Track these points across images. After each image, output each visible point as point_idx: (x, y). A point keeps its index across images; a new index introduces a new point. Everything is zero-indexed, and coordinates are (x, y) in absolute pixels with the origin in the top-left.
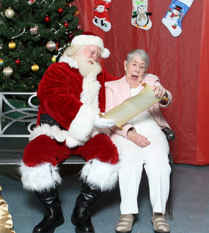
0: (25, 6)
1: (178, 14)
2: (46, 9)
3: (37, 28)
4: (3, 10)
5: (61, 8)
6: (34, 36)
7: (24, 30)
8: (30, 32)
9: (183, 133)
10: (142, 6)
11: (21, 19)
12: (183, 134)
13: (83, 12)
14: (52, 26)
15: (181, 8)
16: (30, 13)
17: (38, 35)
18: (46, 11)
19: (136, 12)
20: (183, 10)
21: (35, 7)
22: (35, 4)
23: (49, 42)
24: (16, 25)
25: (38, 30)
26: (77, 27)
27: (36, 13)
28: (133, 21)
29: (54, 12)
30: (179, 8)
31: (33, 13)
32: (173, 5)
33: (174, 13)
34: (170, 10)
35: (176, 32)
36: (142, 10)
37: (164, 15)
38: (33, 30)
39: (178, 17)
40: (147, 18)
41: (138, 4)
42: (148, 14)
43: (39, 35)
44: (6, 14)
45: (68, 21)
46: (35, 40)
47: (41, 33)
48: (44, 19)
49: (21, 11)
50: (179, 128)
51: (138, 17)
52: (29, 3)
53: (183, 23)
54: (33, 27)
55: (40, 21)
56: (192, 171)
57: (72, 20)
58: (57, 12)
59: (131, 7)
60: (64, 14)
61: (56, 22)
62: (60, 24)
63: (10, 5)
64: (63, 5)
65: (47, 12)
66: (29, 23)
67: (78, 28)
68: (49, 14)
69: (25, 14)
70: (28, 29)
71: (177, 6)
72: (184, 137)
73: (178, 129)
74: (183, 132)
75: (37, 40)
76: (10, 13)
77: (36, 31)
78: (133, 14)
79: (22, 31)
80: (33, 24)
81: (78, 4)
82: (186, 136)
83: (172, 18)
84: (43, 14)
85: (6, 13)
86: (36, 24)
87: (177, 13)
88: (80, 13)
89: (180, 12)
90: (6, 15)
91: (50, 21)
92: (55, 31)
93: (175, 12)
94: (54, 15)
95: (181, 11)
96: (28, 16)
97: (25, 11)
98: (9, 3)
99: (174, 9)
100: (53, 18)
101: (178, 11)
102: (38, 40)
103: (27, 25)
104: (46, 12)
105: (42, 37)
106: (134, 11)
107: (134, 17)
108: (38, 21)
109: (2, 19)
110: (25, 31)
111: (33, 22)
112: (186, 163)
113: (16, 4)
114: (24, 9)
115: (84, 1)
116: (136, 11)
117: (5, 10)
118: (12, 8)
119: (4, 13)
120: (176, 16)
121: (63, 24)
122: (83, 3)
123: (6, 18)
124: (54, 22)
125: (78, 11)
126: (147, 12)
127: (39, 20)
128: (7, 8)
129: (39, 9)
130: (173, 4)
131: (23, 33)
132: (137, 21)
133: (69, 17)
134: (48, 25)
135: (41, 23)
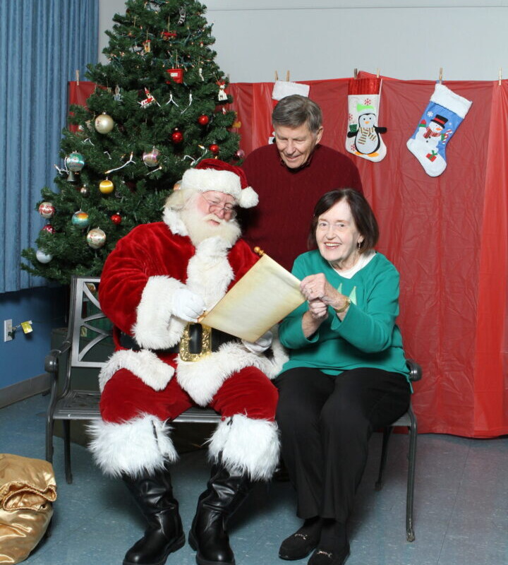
0: (135, 111)
1: (438, 132)
2: (176, 116)
3: (157, 153)
4: (92, 118)
5: (205, 115)
6: (151, 169)
7: (131, 156)
8: (143, 161)
9: (446, 371)
10: (367, 114)
11: (125, 134)
12: (447, 373)
13: (250, 123)
14: (186, 150)
15: (446, 120)
16: (143, 124)
17: (158, 167)
18: (176, 121)
19: (355, 126)
20: (449, 124)
21: (154, 113)
22: (154, 106)
23: (178, 182)
24: (116, 148)
25: (158, 158)
26: (236, 153)
27: (156, 125)
28: (349, 142)
29: (192, 122)
30: (441, 120)
31: (150, 124)
32: (430, 114)
33: (432, 129)
34: (424, 124)
35: (436, 168)
36: (367, 123)
37: (412, 133)
38: (149, 158)
39: (439, 138)
40: (377, 138)
41: (358, 111)
42: (378, 130)
43: (161, 168)
44: (96, 124)
45: (219, 142)
46: (152, 177)
47: (164, 164)
48: (171, 136)
49: (125, 120)
50: (438, 361)
51: (359, 135)
52: (142, 103)
53: (449, 149)
54: (150, 151)
55: (163, 140)
56: (464, 448)
57: (225, 140)
58: (197, 123)
59: (346, 116)
60: (212, 128)
61: (195, 142)
62: (203, 148)
63: (104, 107)
64: (209, 110)
65: (177, 123)
66: (141, 144)
67: (239, 154)
68: (182, 127)
69: (135, 126)
70: (139, 154)
71: (438, 116)
72: (448, 380)
73: (436, 363)
74: (446, 368)
75: (155, 177)
76: (104, 123)
77: (153, 159)
78: (349, 130)
79: (127, 159)
80: (150, 145)
81: (241, 108)
82: (451, 378)
83: (428, 139)
84: (168, 127)
85: (96, 122)
86: (155, 145)
87: (438, 129)
88: (242, 125)
89: (444, 127)
90: (97, 128)
91: (183, 140)
92: (193, 161)
93: (434, 127)
94: (191, 128)
95: (446, 125)
96: (139, 129)
97: (133, 120)
98: (104, 105)
99: (432, 120)
100: (188, 134)
101: (438, 126)
102: (158, 177)
103: (137, 147)
104: (174, 124)
105: (166, 170)
106: (351, 123)
107: (351, 135)
108: (159, 140)
109: (90, 134)
110: (133, 160)
111: (150, 143)
112: (451, 433)
113: (117, 106)
114: (133, 115)
115: (253, 102)
116: (356, 123)
117: (96, 117)
118: (109, 114)
119: (93, 123)
120: (435, 135)
121: (209, 146)
122: (251, 105)
123: (97, 133)
124: (191, 143)
125: (240, 123)
126: (377, 126)
127: (161, 137)
128: (99, 114)
129: (161, 116)
130: (429, 111)
131: (128, 162)
132: (357, 144)
133: (220, 133)
134: (178, 148)
135: (164, 143)
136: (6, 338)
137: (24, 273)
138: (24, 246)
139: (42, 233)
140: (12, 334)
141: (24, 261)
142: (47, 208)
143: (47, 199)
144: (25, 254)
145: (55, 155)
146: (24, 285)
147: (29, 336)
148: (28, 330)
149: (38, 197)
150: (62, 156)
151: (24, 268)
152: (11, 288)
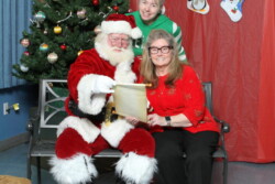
3: (85, 11)
6: (82, 20)
7: (71, 13)
8: (77, 15)
12: (243, 128)
14: (101, 9)
17: (85, 19)
24: (63, 8)
25: (85, 14)
35: (236, 17)
38: (80, 14)
40: (204, 1)
43: (87, 19)
45: (119, 5)
46: (82, 24)
48: (92, 2)
50: (238, 122)
53: (243, 7)
54: (81, 10)
55: (88, 4)
56: (253, 169)
57: (122, 3)
61: (105, 5)
66: (76, 7)
70: (75, 12)
75: (84, 24)
77: (83, 14)
79: (68, 15)
80: (81, 7)
82: (246, 131)
83: (232, 2)
86: (84, 7)
91: (99, 4)
92: (104, 15)
100: (102, 1)
102: (86, 25)
103: (74, 8)
105: (90, 20)
108: (86, 4)
111: (81, 5)
121: (113, 7)
124: (103, 6)
127: (86, 2)
131: (69, 17)
132: (194, 5)
134: (96, 8)
135: (89, 6)
136: (5, 113)
137: (14, 78)
138: (14, 63)
139: (23, 55)
140: (8, 111)
141: (14, 71)
142: (25, 42)
143: (26, 37)
144: (14, 67)
145: (30, 14)
146: (14, 84)
147: (17, 112)
148: (17, 108)
149: (21, 36)
150: (33, 14)
151: (13, 74)
152: (7, 86)
